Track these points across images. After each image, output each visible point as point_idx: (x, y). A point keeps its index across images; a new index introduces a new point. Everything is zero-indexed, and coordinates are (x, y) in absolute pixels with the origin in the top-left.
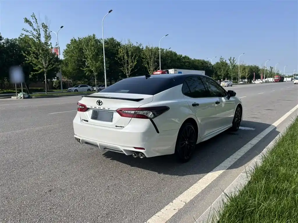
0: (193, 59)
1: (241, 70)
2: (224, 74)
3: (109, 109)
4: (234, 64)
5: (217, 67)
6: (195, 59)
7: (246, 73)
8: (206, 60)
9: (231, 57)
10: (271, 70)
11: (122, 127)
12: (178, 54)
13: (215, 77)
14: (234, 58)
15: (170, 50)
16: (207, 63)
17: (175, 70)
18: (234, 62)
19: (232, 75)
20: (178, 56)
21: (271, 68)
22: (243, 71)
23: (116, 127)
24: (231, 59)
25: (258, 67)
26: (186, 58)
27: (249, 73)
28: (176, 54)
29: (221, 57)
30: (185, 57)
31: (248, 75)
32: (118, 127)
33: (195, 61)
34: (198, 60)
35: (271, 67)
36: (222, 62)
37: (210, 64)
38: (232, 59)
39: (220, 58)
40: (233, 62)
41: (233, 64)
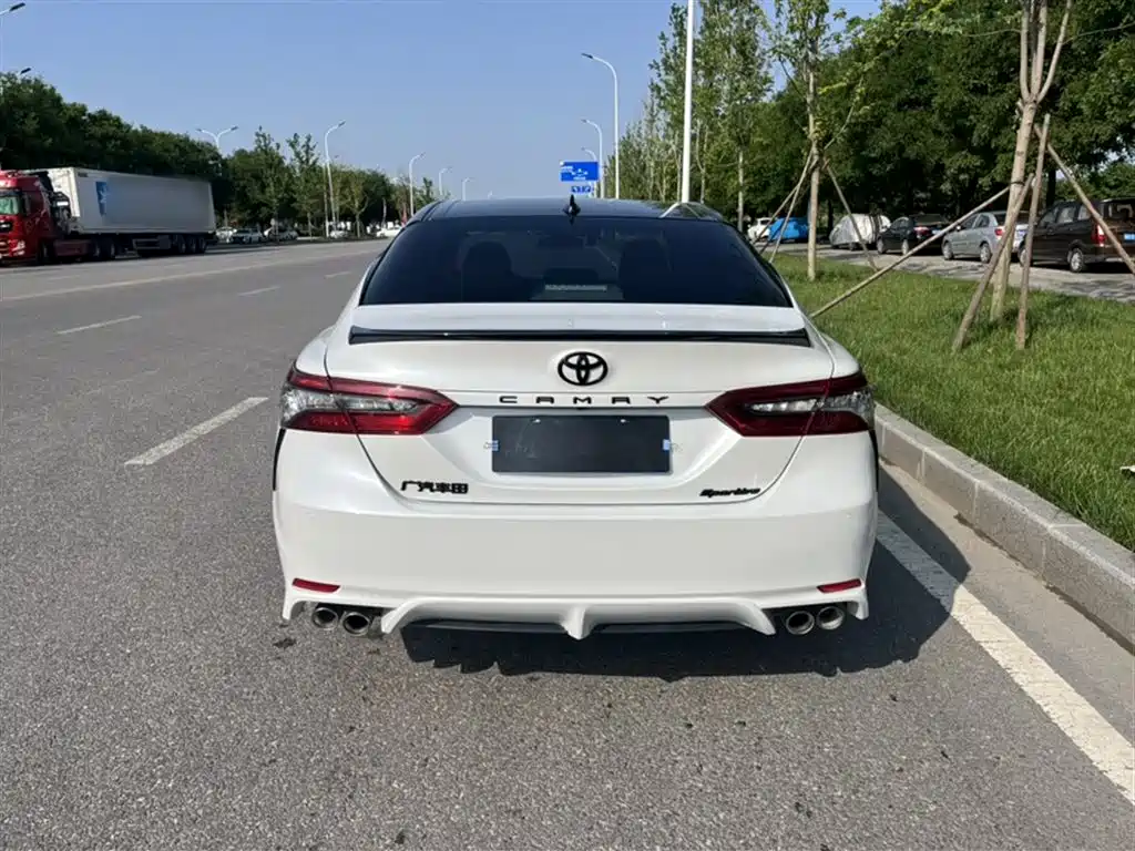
0: (136, 127)
1: (339, 186)
2: (281, 200)
3: (658, 401)
4: (311, 162)
5: (244, 171)
6: (145, 129)
7: (353, 198)
8: (195, 137)
9: (296, 135)
10: (428, 192)
11: (745, 491)
12: (67, 100)
13: (241, 211)
14: (309, 140)
15: (31, 76)
16: (200, 151)
17: (80, 175)
18: (312, 155)
19: (305, 204)
20: (68, 109)
21: (428, 184)
22: (342, 189)
23: (706, 499)
24: (296, 141)
25: (383, 176)
26: (105, 122)
27: (365, 199)
28: (59, 99)
29: (261, 128)
30: (102, 117)
31: (360, 208)
32: (718, 493)
33: (146, 137)
34: (163, 135)
35: (425, 180)
36: (266, 152)
37: (217, 157)
38: (302, 141)
39: (257, 135)
40: (307, 152)
41: (307, 160)
